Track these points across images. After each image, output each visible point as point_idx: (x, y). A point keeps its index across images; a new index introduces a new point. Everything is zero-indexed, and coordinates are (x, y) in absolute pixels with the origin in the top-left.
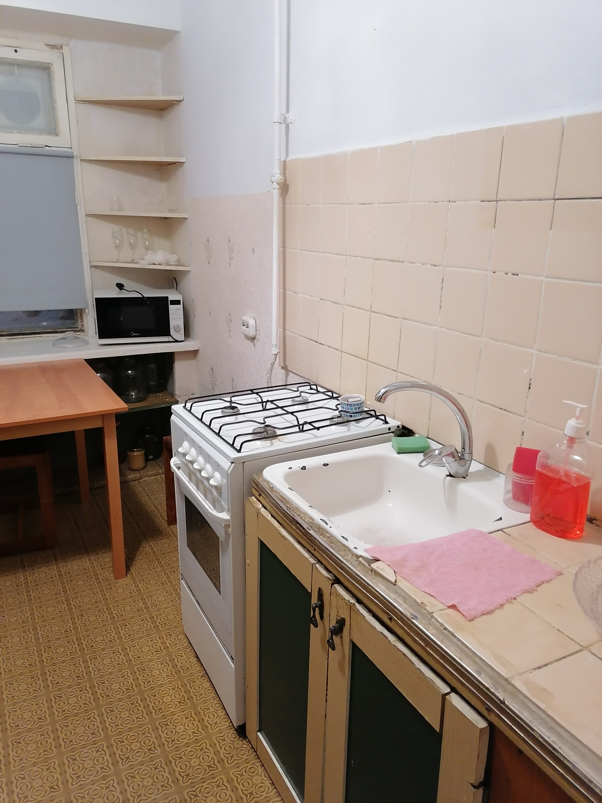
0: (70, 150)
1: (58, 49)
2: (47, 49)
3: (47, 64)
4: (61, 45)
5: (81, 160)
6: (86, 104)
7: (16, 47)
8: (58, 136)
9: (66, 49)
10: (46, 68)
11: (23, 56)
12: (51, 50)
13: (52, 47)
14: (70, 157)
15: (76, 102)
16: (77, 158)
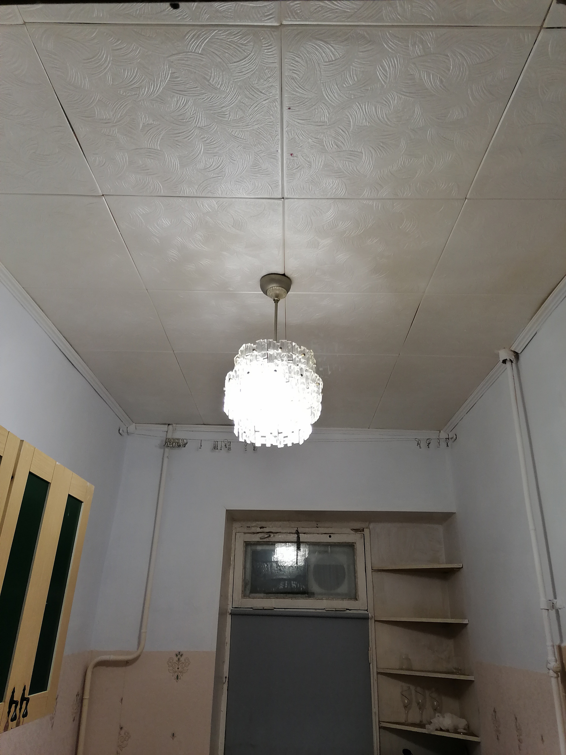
0: (366, 612)
1: (360, 532)
2: (352, 532)
3: (352, 544)
4: (363, 528)
5: (375, 621)
6: (381, 572)
7: (331, 534)
8: (357, 600)
9: (366, 531)
10: (351, 546)
11: (335, 539)
12: (355, 533)
13: (356, 530)
14: (365, 618)
15: (373, 571)
16: (371, 619)
